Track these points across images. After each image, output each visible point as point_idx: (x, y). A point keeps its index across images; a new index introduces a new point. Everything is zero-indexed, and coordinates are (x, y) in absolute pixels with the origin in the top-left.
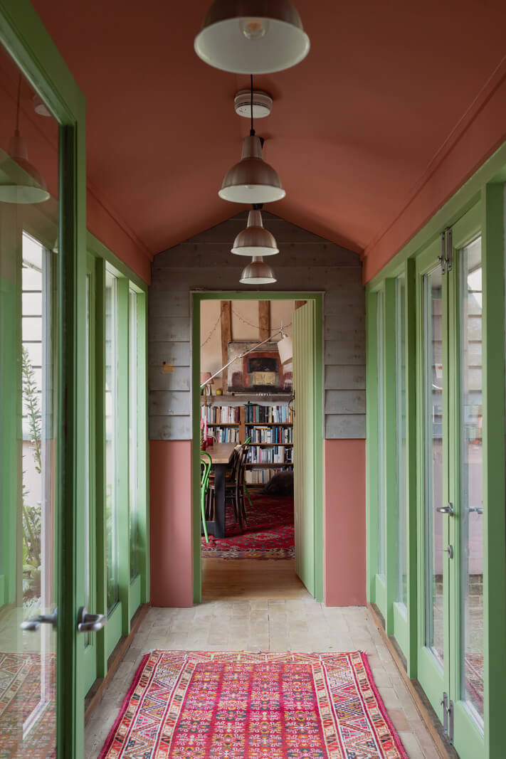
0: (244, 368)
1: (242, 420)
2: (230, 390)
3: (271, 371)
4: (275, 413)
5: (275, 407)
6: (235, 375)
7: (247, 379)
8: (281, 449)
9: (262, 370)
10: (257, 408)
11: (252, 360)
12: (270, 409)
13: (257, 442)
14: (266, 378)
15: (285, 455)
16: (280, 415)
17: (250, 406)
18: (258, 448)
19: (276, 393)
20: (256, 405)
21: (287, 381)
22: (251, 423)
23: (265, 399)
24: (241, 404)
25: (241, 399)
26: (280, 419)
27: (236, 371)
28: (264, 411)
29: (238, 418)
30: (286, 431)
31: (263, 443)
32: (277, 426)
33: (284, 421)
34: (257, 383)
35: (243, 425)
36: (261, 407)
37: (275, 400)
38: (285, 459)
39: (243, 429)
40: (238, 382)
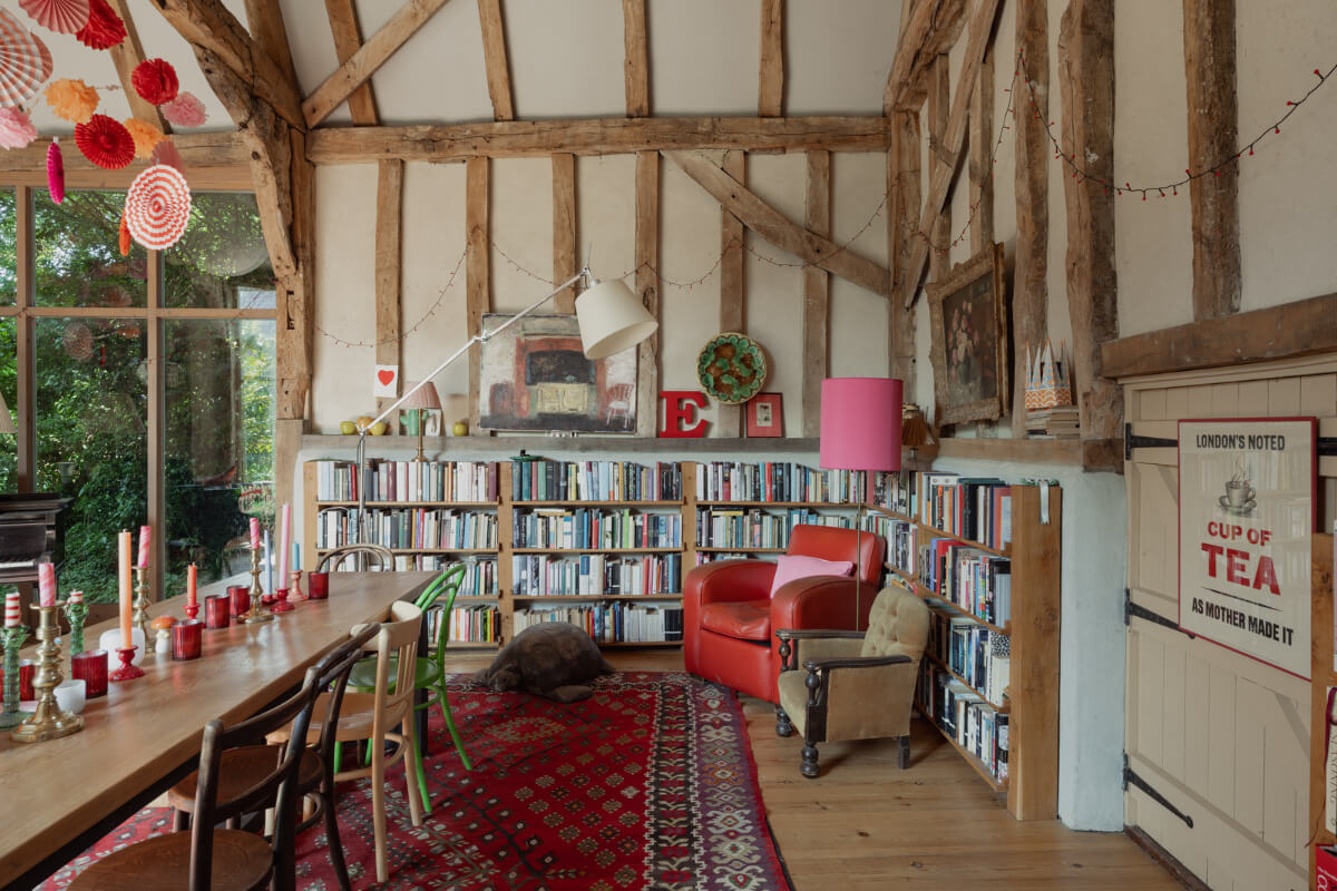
0: (518, 372)
1: (506, 492)
2: (484, 423)
3: (579, 380)
4: (583, 478)
5: (583, 466)
6: (497, 390)
7: (524, 400)
8: (596, 562)
9: (558, 377)
10: (541, 466)
11: (534, 356)
12: (572, 468)
13: (540, 546)
14: (568, 397)
15: (605, 577)
16: (593, 483)
17: (526, 460)
18: (542, 559)
19: (590, 430)
20: (538, 459)
21: (615, 405)
22: (526, 501)
23: (564, 445)
24: (505, 457)
25: (509, 444)
26: (595, 492)
27: (500, 380)
28: (558, 473)
29: (496, 490)
30: (609, 519)
31: (553, 548)
32: (587, 508)
33: (603, 498)
34: (547, 408)
35: (508, 504)
36: (549, 462)
37: (585, 448)
38: (606, 586)
39: (507, 513)
40: (505, 405)
